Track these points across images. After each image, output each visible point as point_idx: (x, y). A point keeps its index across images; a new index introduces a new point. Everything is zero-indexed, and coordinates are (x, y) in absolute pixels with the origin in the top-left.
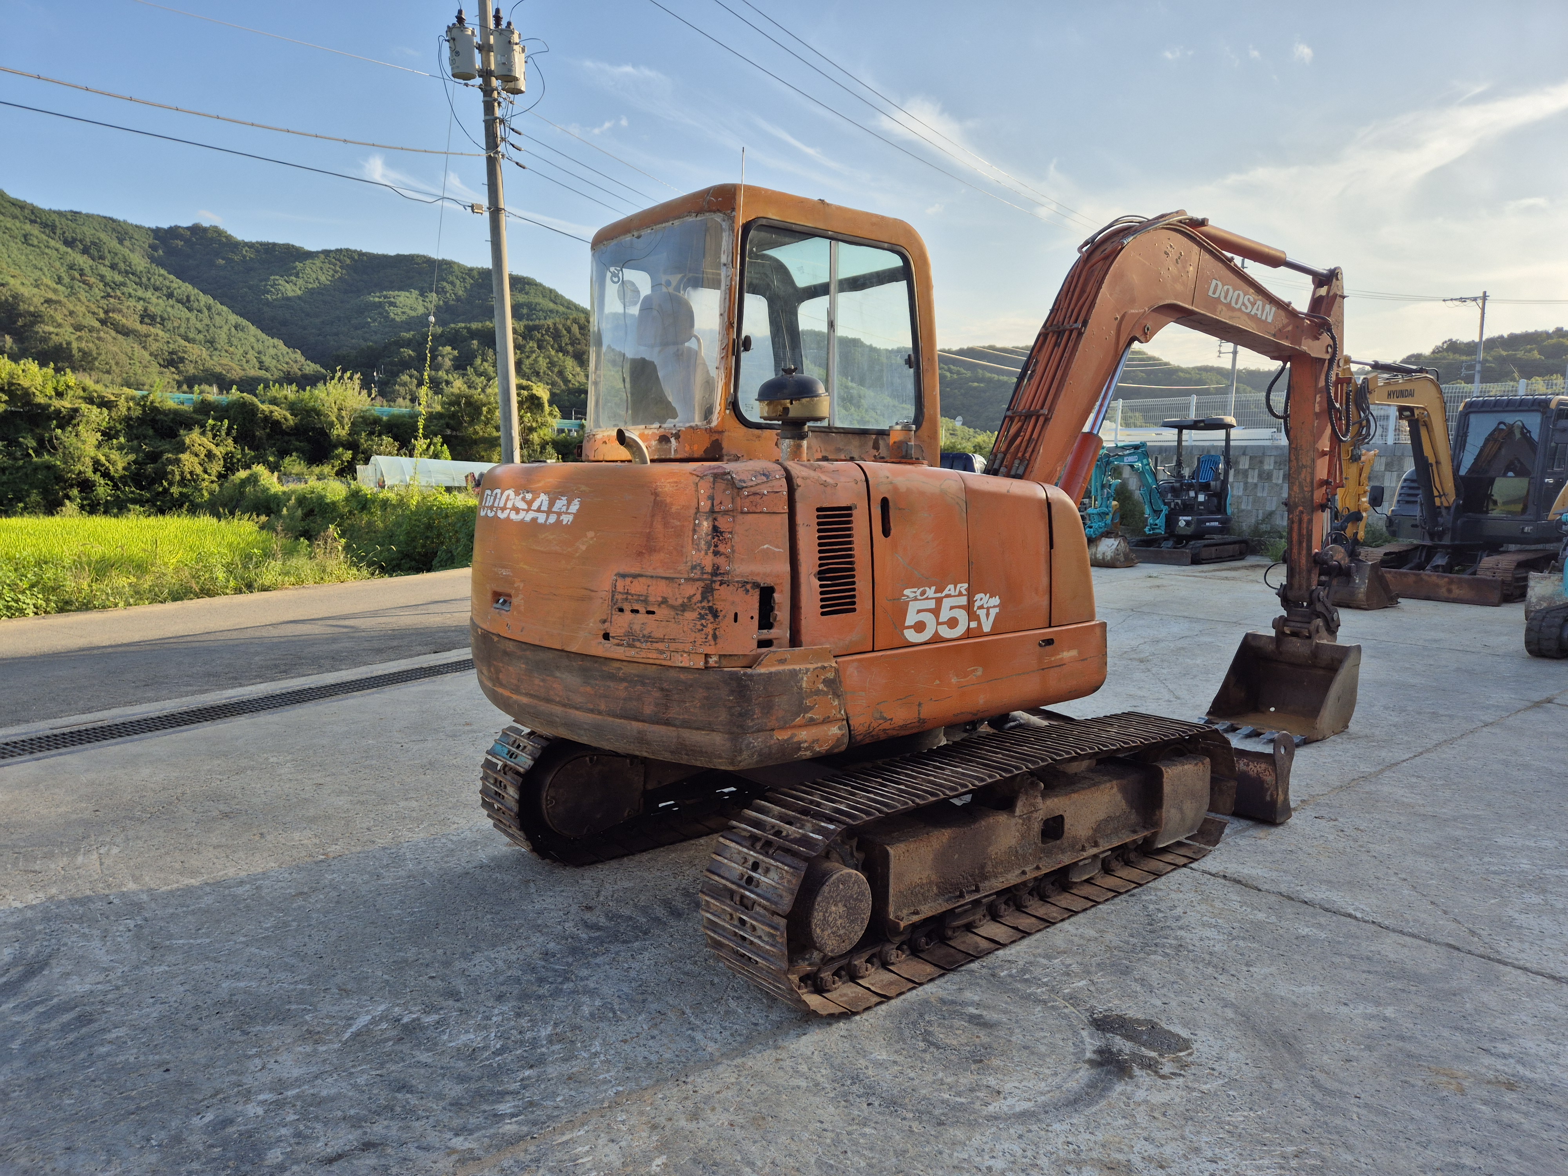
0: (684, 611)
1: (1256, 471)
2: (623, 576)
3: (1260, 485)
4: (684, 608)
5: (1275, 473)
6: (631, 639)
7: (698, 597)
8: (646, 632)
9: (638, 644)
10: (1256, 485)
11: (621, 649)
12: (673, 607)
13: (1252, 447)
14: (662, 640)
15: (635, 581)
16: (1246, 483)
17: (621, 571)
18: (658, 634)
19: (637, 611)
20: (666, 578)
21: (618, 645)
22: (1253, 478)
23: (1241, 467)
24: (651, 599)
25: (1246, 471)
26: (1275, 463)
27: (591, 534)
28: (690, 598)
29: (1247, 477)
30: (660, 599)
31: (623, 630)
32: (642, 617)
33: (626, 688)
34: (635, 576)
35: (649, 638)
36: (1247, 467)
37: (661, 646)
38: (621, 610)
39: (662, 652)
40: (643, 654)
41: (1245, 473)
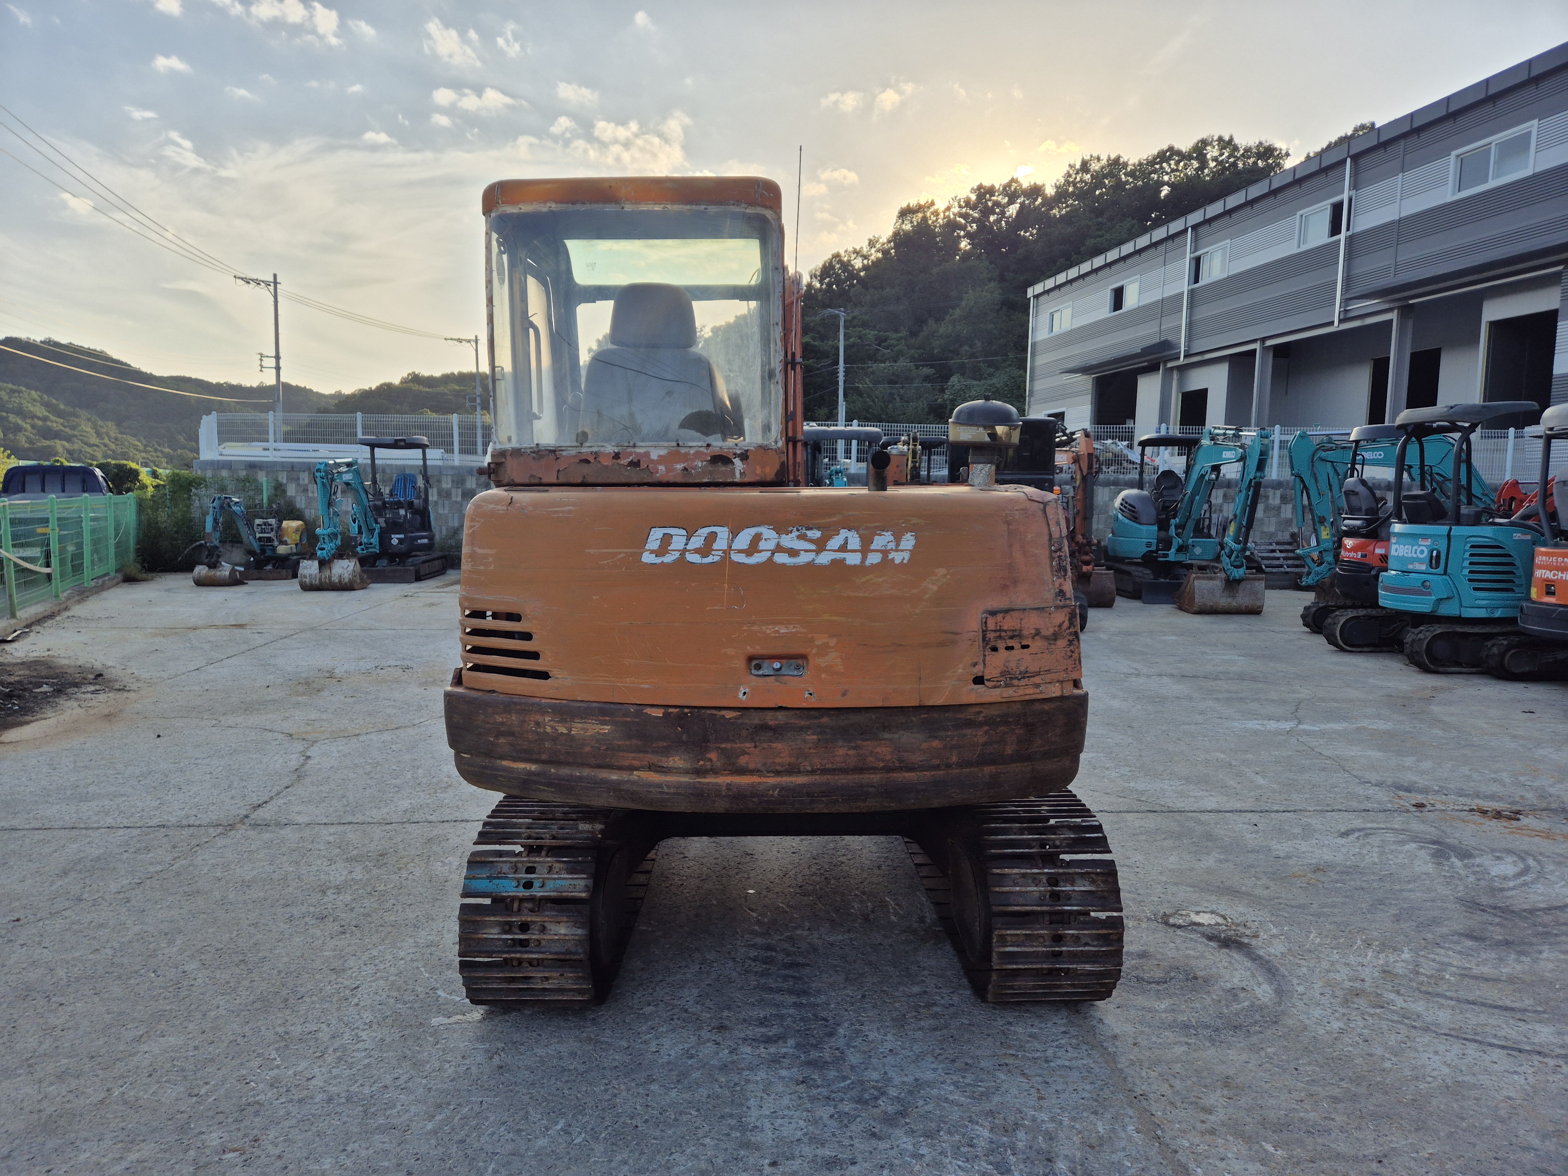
0: (1055, 640)
2: (993, 613)
4: (1055, 637)
6: (1009, 677)
7: (1066, 624)
8: (1022, 669)
9: (1015, 682)
11: (997, 691)
12: (1046, 638)
14: (1038, 674)
15: (1008, 616)
17: (990, 608)
18: (1033, 668)
19: (1012, 648)
20: (1038, 609)
21: (995, 687)
24: (1025, 633)
27: (942, 571)
28: (1060, 626)
30: (1033, 631)
31: (999, 671)
32: (1018, 653)
33: (986, 732)
34: (1007, 611)
35: (1025, 675)
37: (1037, 680)
38: (995, 649)
39: (1037, 686)
40: (1021, 692)
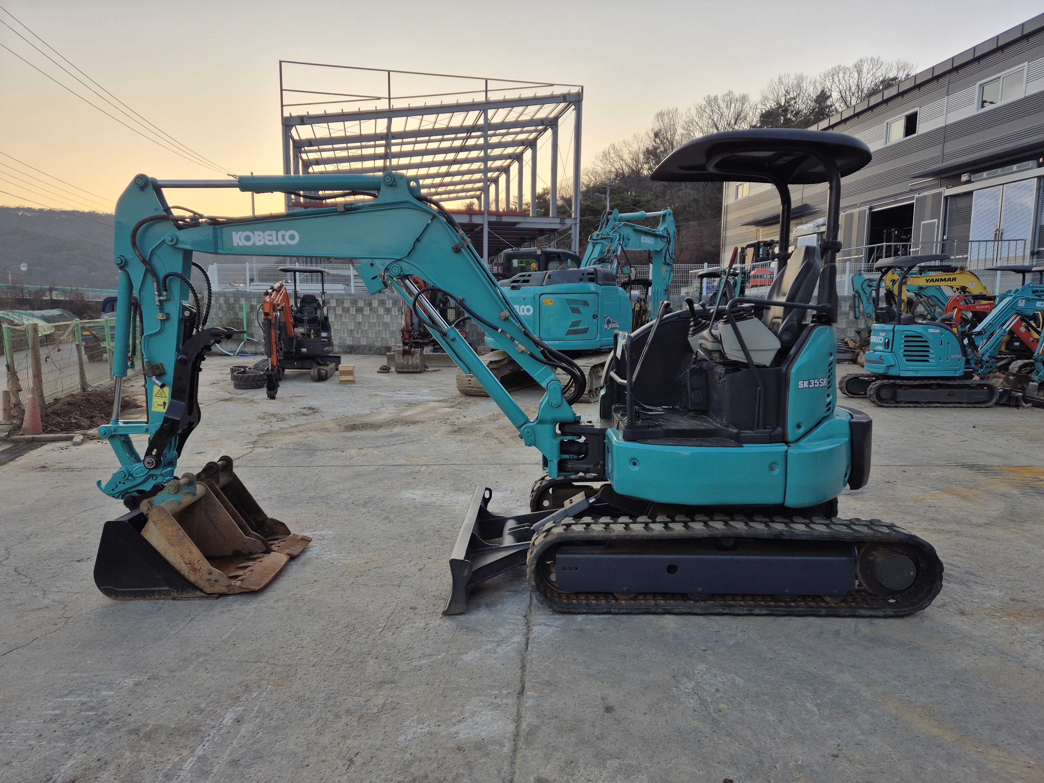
1: (341, 308)
3: (344, 315)
5: (351, 308)
10: (341, 315)
13: (337, 294)
16: (336, 314)
22: (339, 311)
23: (331, 305)
25: (335, 307)
26: (350, 303)
29: (335, 311)
36: (335, 305)
41: (334, 309)
